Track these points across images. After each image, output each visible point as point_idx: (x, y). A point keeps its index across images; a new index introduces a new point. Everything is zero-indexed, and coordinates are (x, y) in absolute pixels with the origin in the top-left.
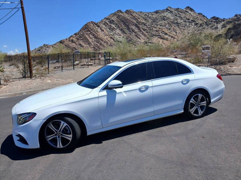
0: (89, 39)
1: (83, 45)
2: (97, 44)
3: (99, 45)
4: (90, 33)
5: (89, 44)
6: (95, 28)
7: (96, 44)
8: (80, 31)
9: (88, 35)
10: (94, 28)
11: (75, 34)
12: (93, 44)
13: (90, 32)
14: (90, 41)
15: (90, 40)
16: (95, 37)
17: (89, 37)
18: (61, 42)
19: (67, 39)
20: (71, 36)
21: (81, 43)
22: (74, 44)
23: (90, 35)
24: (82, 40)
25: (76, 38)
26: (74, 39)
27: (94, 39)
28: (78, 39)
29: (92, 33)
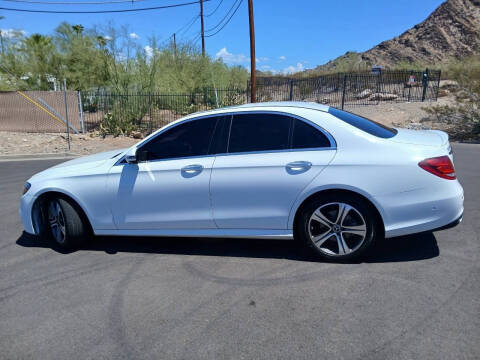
0: (446, 35)
1: (431, 49)
2: (466, 46)
3: (469, 49)
4: (450, 21)
5: (446, 47)
6: (468, 8)
7: (463, 48)
8: (429, 18)
9: (446, 27)
10: (465, 10)
11: (416, 27)
12: (454, 47)
13: (452, 18)
14: (449, 41)
15: (449, 39)
16: (464, 31)
17: (449, 32)
18: (382, 46)
19: (395, 40)
20: (407, 32)
21: (425, 47)
22: (409, 49)
23: (451, 27)
24: (429, 39)
25: (417, 36)
26: (412, 38)
27: (459, 35)
28: (420, 38)
29: (456, 21)
